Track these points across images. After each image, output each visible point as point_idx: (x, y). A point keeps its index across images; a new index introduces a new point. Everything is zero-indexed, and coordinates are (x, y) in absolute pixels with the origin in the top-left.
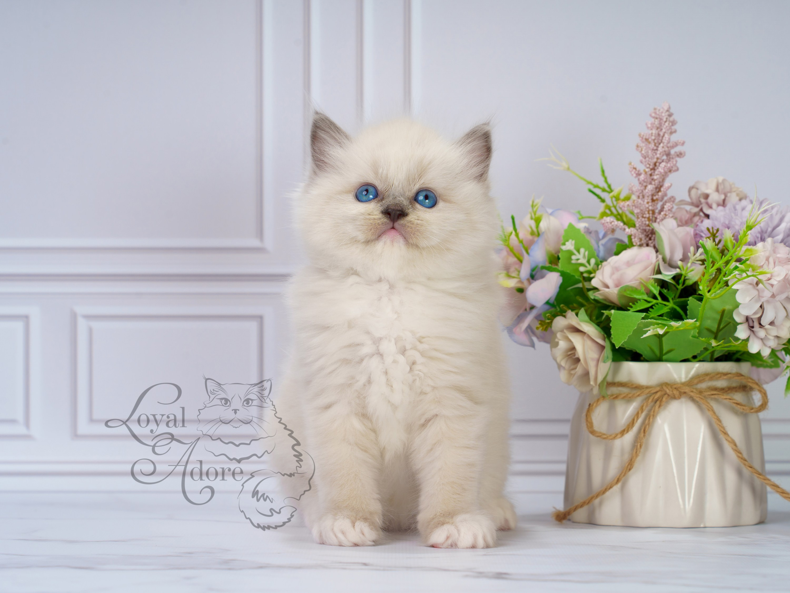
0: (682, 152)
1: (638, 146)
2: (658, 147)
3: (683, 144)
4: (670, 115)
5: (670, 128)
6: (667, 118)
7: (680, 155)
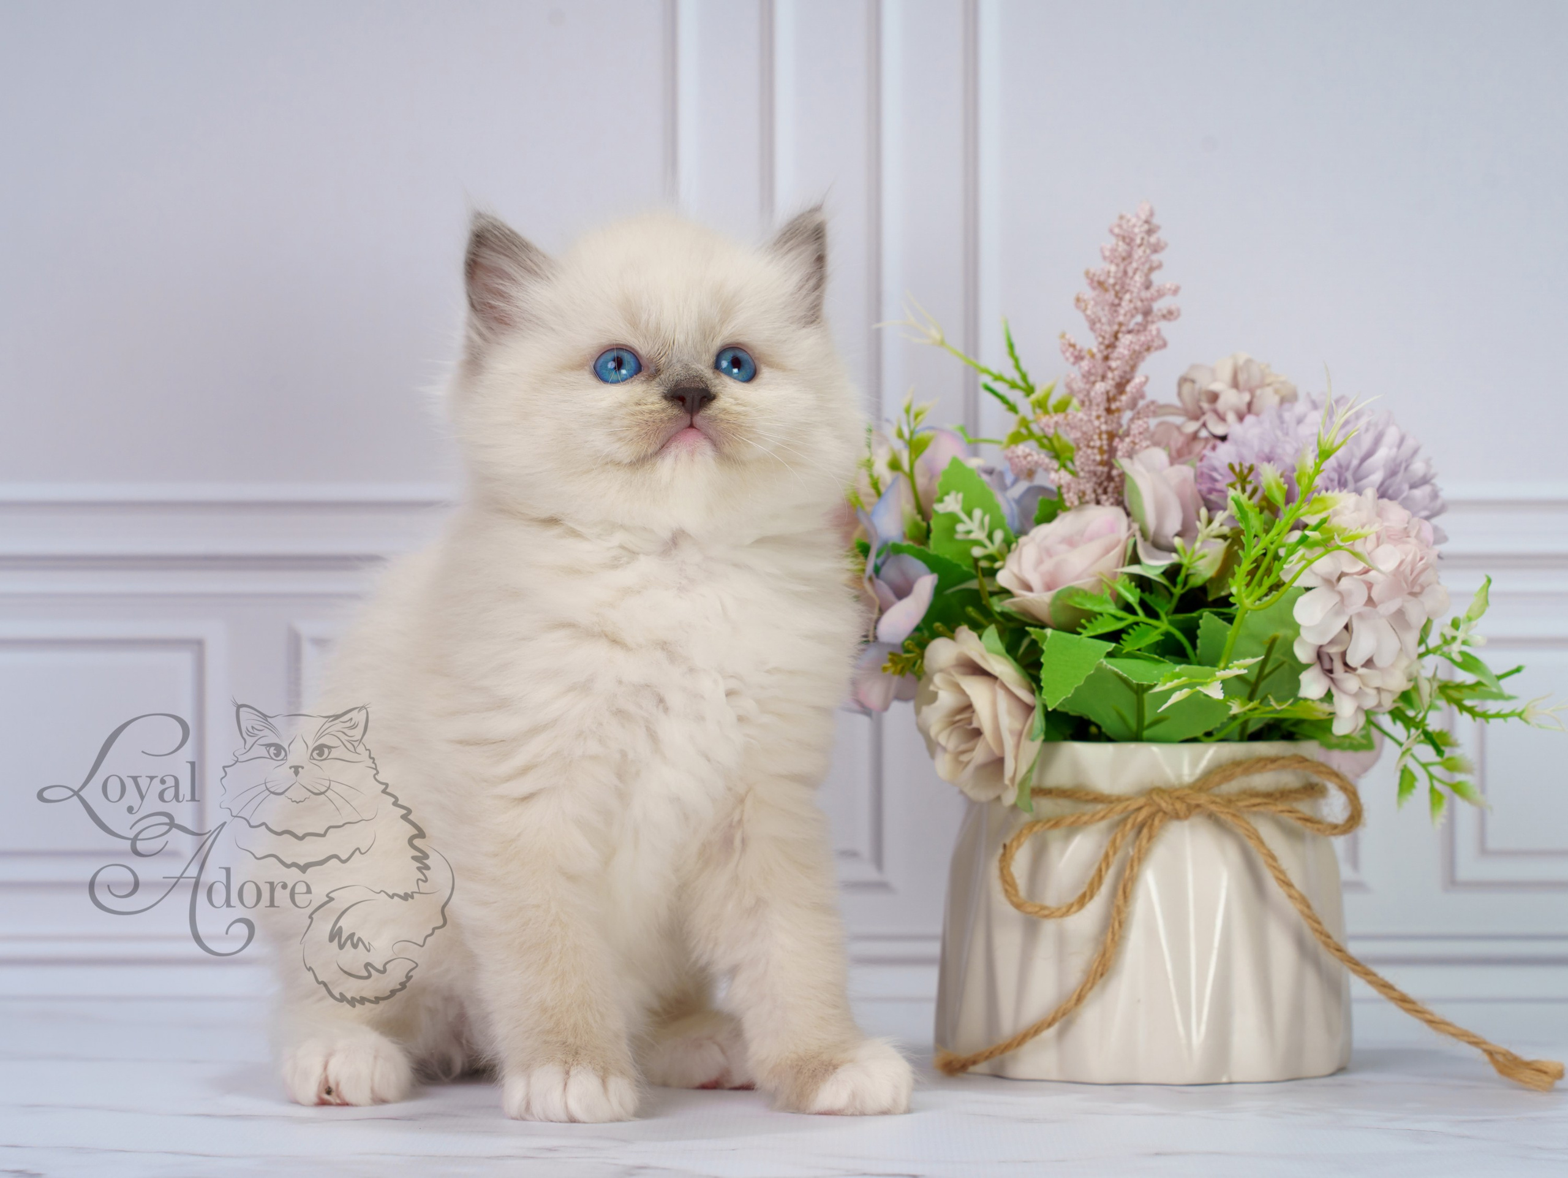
0: (1173, 308)
1: (1078, 300)
2: (1121, 299)
3: (1176, 291)
4: (1150, 232)
5: (1148, 259)
6: (1143, 239)
7: (1169, 315)
